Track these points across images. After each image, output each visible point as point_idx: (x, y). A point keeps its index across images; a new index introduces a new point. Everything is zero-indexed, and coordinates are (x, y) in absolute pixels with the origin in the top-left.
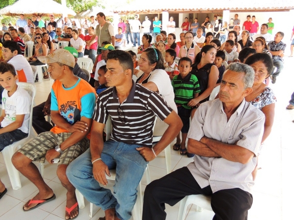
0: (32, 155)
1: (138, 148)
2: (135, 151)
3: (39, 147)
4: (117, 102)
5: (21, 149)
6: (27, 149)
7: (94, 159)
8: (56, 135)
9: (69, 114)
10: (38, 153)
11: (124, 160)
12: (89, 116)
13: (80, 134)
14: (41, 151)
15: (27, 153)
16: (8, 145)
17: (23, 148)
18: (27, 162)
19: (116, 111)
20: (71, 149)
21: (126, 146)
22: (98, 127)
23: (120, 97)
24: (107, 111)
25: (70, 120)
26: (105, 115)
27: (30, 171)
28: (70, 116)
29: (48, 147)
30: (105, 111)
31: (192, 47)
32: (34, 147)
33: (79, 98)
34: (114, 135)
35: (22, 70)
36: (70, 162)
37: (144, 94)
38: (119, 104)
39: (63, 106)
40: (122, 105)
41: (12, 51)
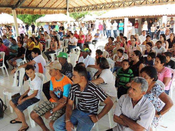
0: (39, 113)
1: (90, 115)
2: (88, 117)
3: (43, 109)
4: (79, 91)
5: (35, 110)
6: (37, 110)
7: (66, 120)
8: (52, 103)
9: (58, 93)
10: (42, 112)
11: (81, 122)
12: (66, 96)
13: (62, 105)
14: (44, 111)
15: (37, 112)
16: (30, 105)
17: (36, 109)
18: (37, 116)
19: (79, 95)
20: (57, 112)
21: (83, 113)
22: (71, 102)
23: (81, 88)
24: (75, 94)
25: (58, 96)
26: (74, 96)
27: (38, 121)
28: (58, 94)
29: (47, 109)
30: (74, 94)
31: (135, 46)
32: (41, 109)
33: (63, 86)
34: (79, 107)
35: (40, 63)
36: (56, 119)
37: (93, 88)
38: (80, 92)
39: (55, 89)
40: (81, 93)
41: (35, 54)
